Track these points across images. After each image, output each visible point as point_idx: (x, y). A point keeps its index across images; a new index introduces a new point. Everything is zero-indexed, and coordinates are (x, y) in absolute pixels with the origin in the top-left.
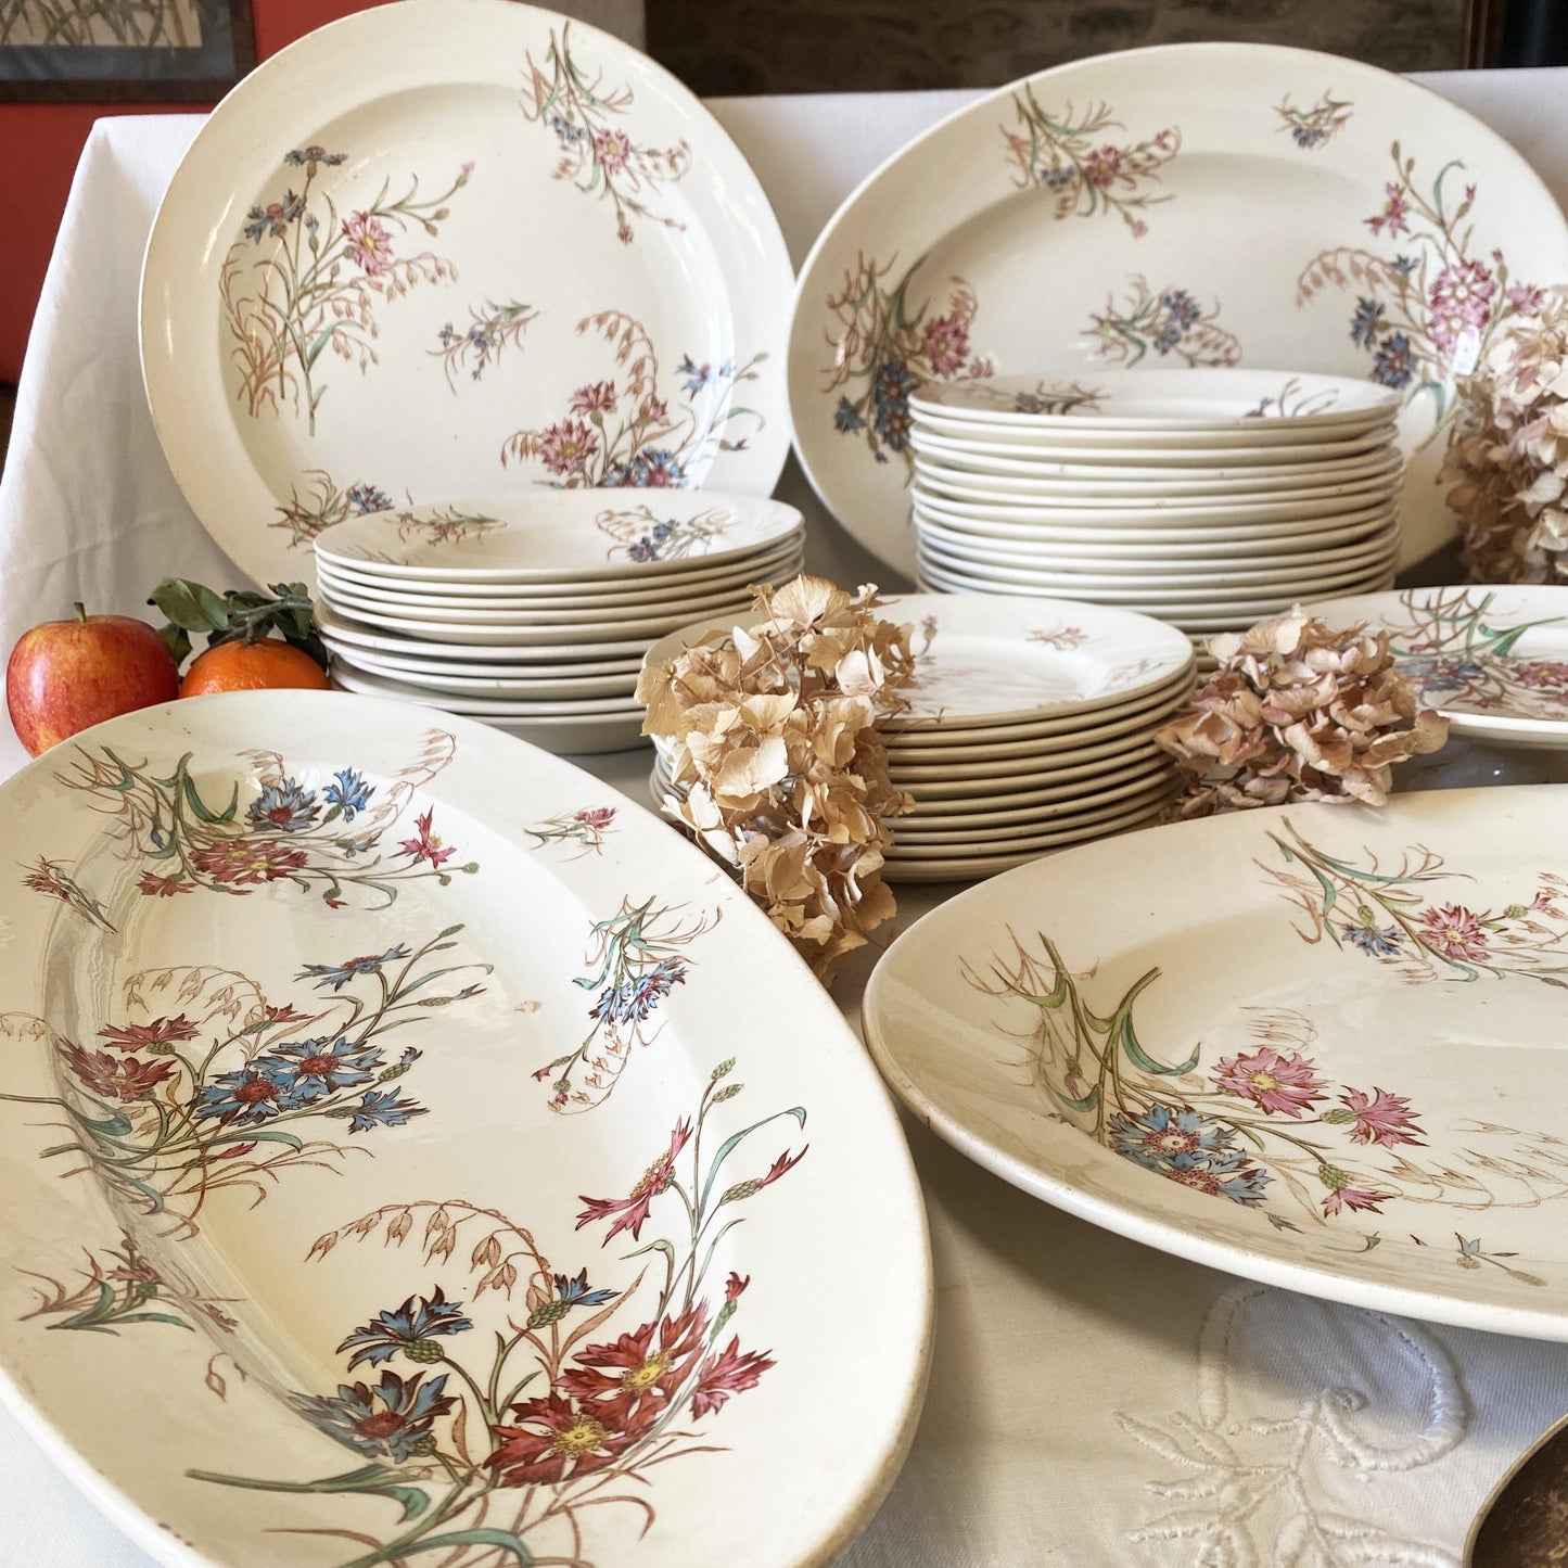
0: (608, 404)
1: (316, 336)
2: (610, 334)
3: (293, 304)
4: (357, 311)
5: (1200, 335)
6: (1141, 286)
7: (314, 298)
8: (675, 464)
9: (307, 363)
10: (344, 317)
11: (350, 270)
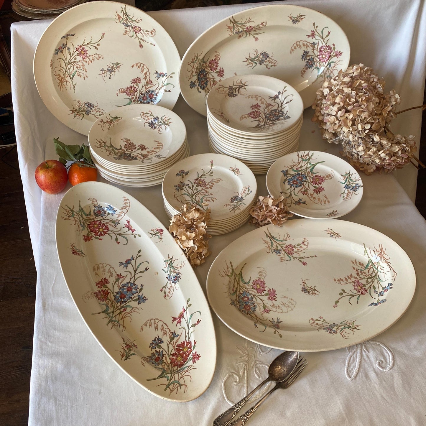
0: (139, 82)
2: (139, 68)
3: (67, 66)
4: (82, 67)
5: (269, 61)
6: (257, 51)
8: (155, 93)
9: (72, 78)
10: (79, 68)
11: (79, 58)
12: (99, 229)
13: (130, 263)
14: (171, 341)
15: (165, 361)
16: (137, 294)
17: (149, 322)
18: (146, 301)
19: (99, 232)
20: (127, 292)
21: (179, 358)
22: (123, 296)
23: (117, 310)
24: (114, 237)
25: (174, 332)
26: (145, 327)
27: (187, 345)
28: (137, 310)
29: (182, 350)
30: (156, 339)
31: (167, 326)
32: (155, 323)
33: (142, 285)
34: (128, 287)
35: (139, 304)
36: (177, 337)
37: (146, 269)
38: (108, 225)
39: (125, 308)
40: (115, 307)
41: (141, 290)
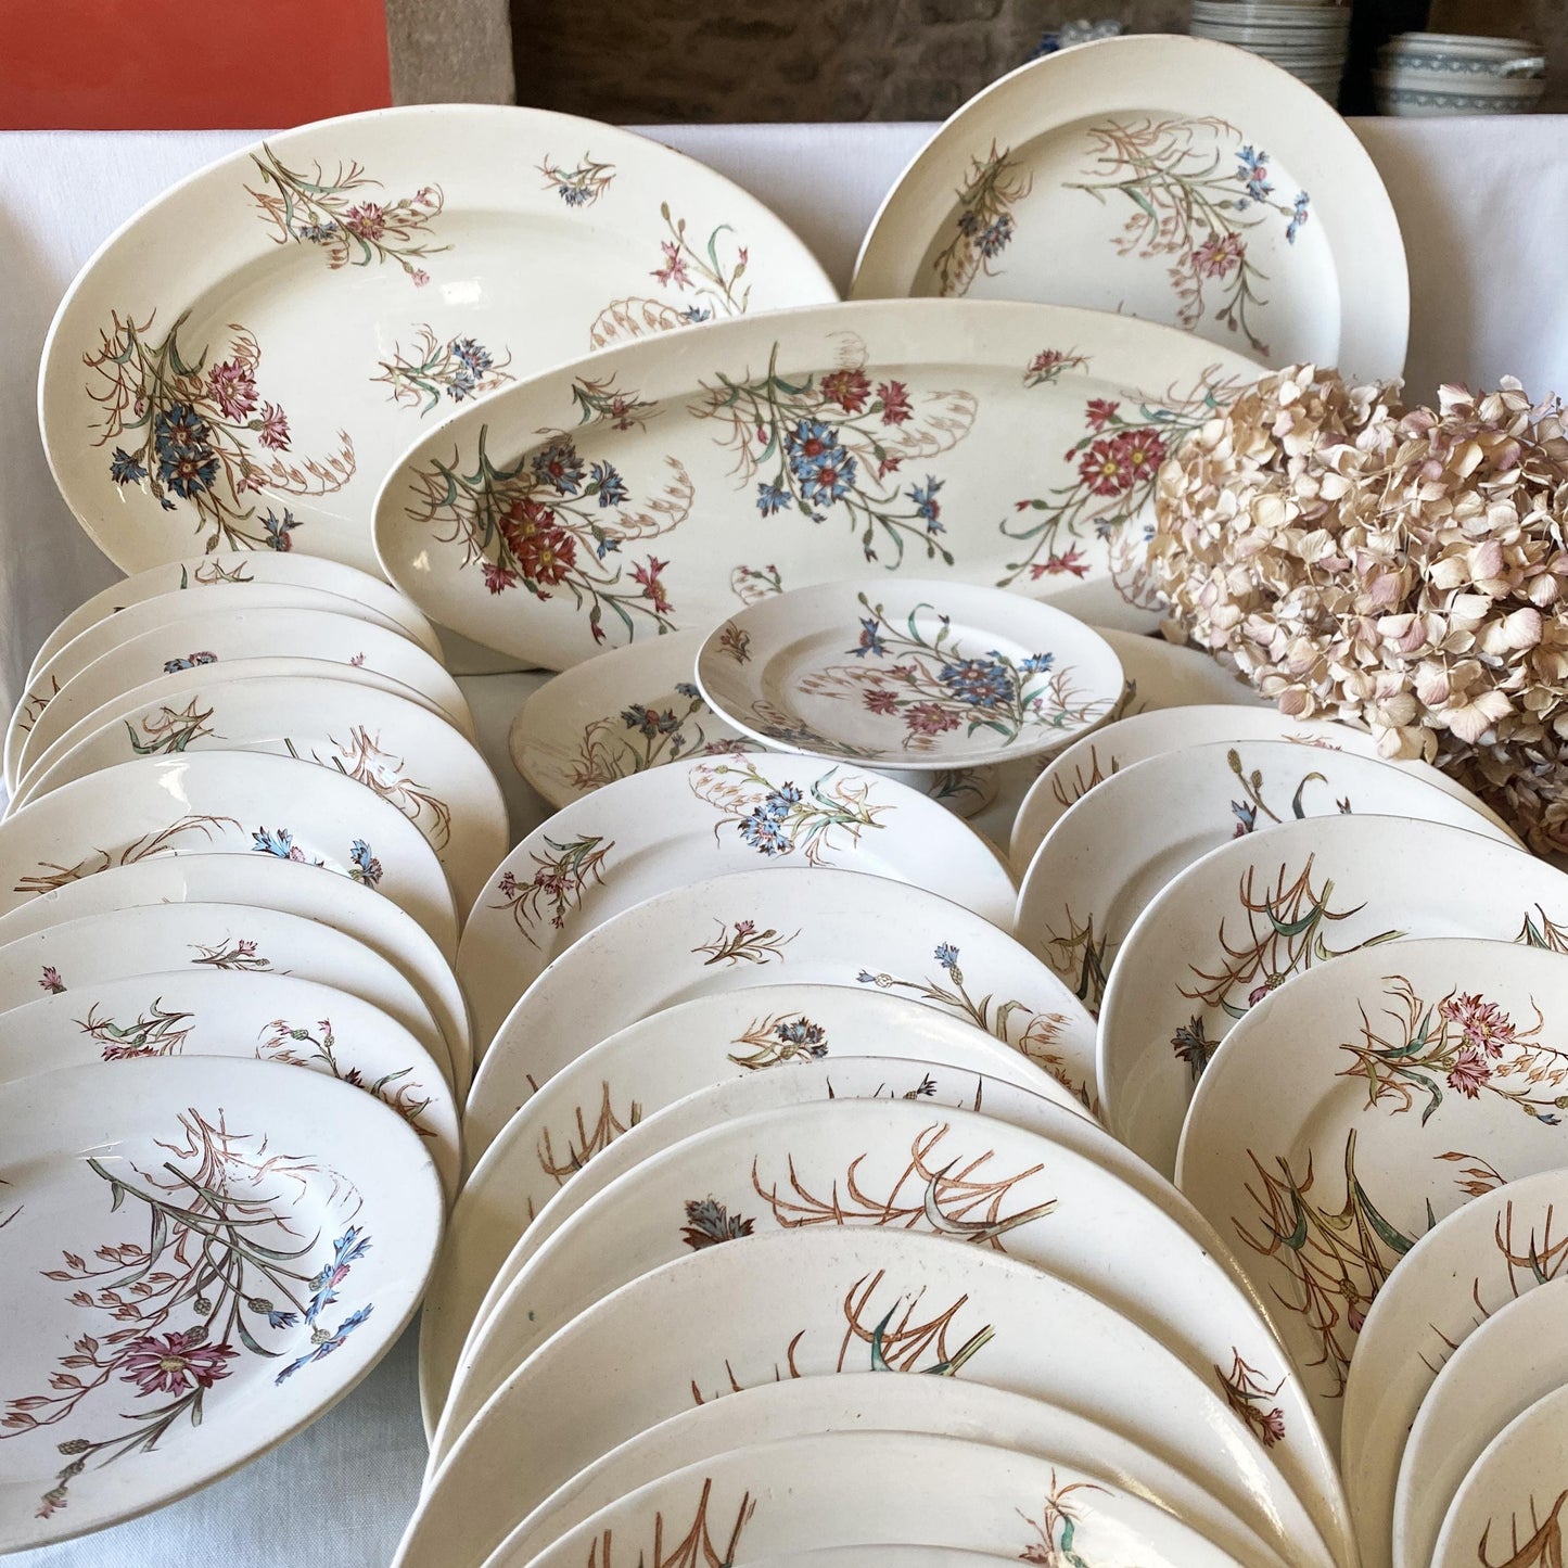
1: (1148, 199)
4: (1165, 240)
7: (1181, 200)
9: (1127, 188)
10: (1161, 227)
11: (1200, 236)
12: (1119, 463)
13: (920, 514)
14: (593, 527)
15: (540, 488)
16: (798, 494)
17: (687, 491)
18: (759, 512)
19: (1106, 457)
20: (821, 467)
21: (533, 529)
22: (813, 448)
23: (773, 415)
24: (1056, 501)
25: (619, 547)
26: (675, 473)
27: (555, 568)
28: (743, 472)
29: (551, 546)
30: (620, 491)
31: (648, 537)
32: (672, 507)
33: (819, 519)
34: (836, 476)
35: (762, 486)
36: (598, 551)
37: (870, 554)
38: (1119, 498)
39: (768, 442)
40: (787, 413)
41: (805, 509)
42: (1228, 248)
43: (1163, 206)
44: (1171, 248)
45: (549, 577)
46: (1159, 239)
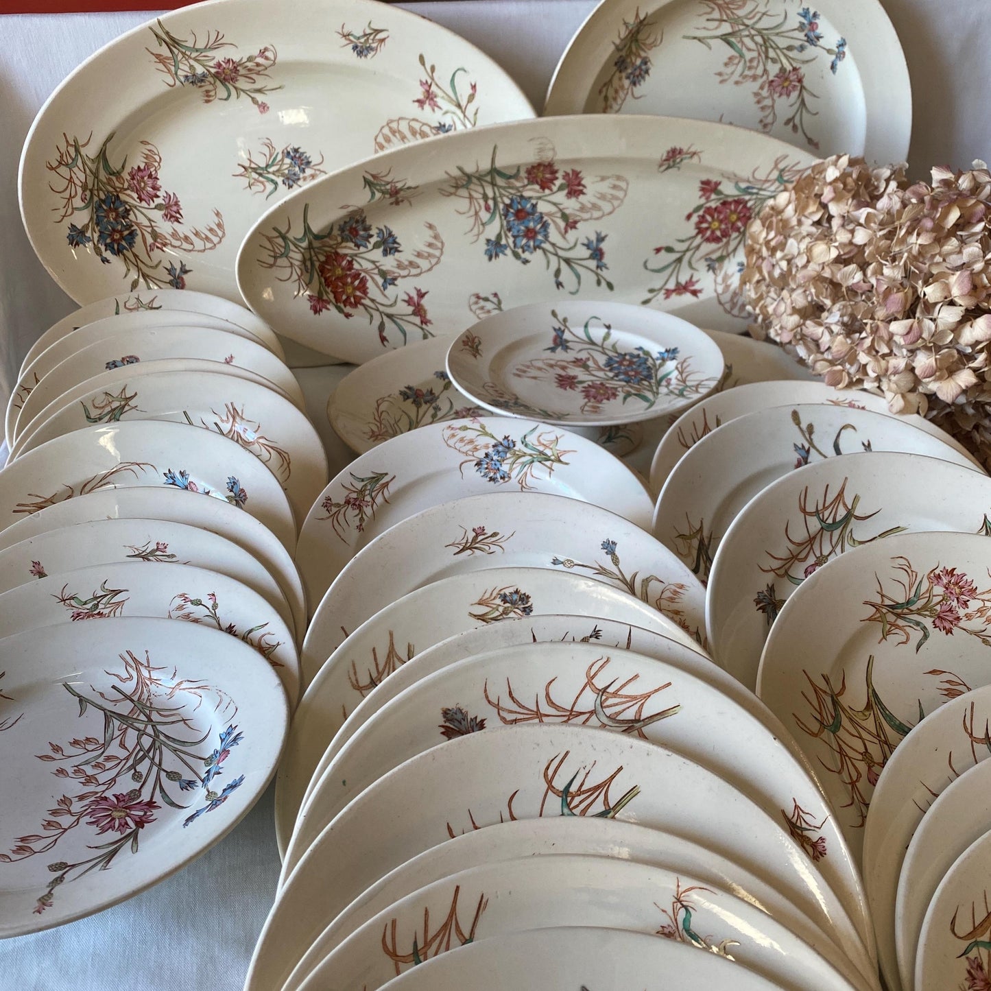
1: (739, 45)
4: (751, 73)
7: (761, 46)
9: (725, 38)
10: (748, 64)
11: (774, 69)
12: (721, 222)
13: (592, 257)
14: (379, 270)
15: (344, 244)
16: (512, 245)
17: (439, 245)
18: (486, 258)
19: (713, 217)
20: (526, 227)
21: (340, 272)
22: (521, 215)
23: (495, 193)
24: (681, 247)
25: (396, 282)
26: (431, 233)
27: (355, 297)
28: (475, 231)
29: (352, 283)
30: (396, 245)
31: (414, 276)
32: (430, 255)
33: (526, 262)
34: (536, 233)
35: (488, 241)
36: (383, 285)
37: (559, 284)
38: (720, 244)
39: (492, 211)
40: (503, 192)
41: (516, 256)
42: (793, 77)
43: (749, 50)
44: (755, 78)
45: (351, 303)
46: (747, 72)
